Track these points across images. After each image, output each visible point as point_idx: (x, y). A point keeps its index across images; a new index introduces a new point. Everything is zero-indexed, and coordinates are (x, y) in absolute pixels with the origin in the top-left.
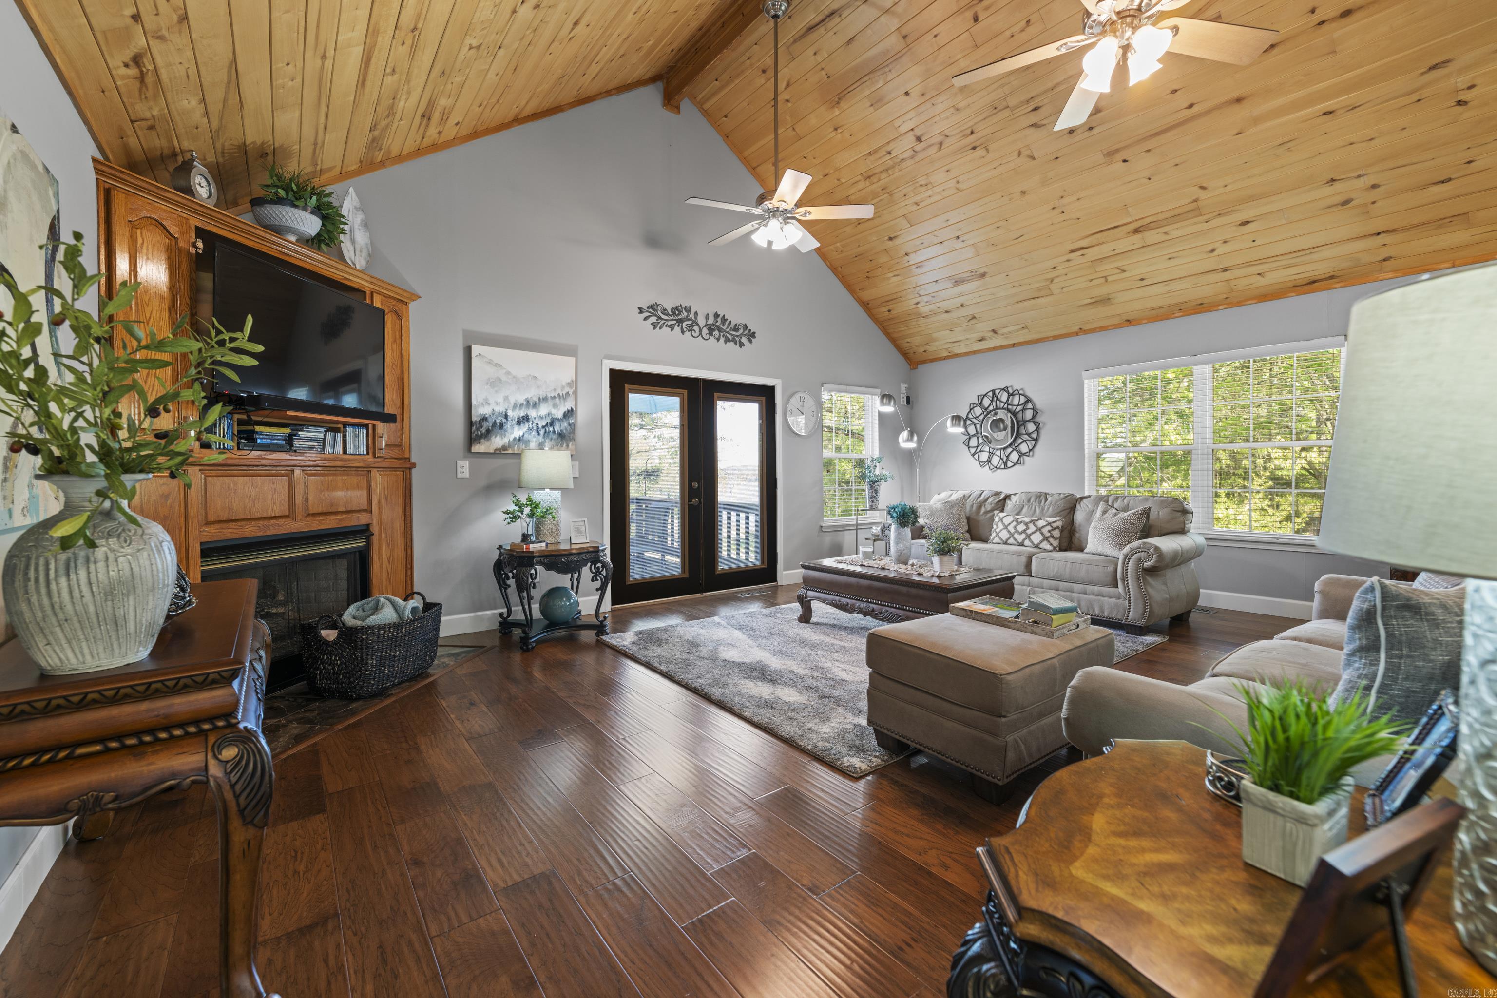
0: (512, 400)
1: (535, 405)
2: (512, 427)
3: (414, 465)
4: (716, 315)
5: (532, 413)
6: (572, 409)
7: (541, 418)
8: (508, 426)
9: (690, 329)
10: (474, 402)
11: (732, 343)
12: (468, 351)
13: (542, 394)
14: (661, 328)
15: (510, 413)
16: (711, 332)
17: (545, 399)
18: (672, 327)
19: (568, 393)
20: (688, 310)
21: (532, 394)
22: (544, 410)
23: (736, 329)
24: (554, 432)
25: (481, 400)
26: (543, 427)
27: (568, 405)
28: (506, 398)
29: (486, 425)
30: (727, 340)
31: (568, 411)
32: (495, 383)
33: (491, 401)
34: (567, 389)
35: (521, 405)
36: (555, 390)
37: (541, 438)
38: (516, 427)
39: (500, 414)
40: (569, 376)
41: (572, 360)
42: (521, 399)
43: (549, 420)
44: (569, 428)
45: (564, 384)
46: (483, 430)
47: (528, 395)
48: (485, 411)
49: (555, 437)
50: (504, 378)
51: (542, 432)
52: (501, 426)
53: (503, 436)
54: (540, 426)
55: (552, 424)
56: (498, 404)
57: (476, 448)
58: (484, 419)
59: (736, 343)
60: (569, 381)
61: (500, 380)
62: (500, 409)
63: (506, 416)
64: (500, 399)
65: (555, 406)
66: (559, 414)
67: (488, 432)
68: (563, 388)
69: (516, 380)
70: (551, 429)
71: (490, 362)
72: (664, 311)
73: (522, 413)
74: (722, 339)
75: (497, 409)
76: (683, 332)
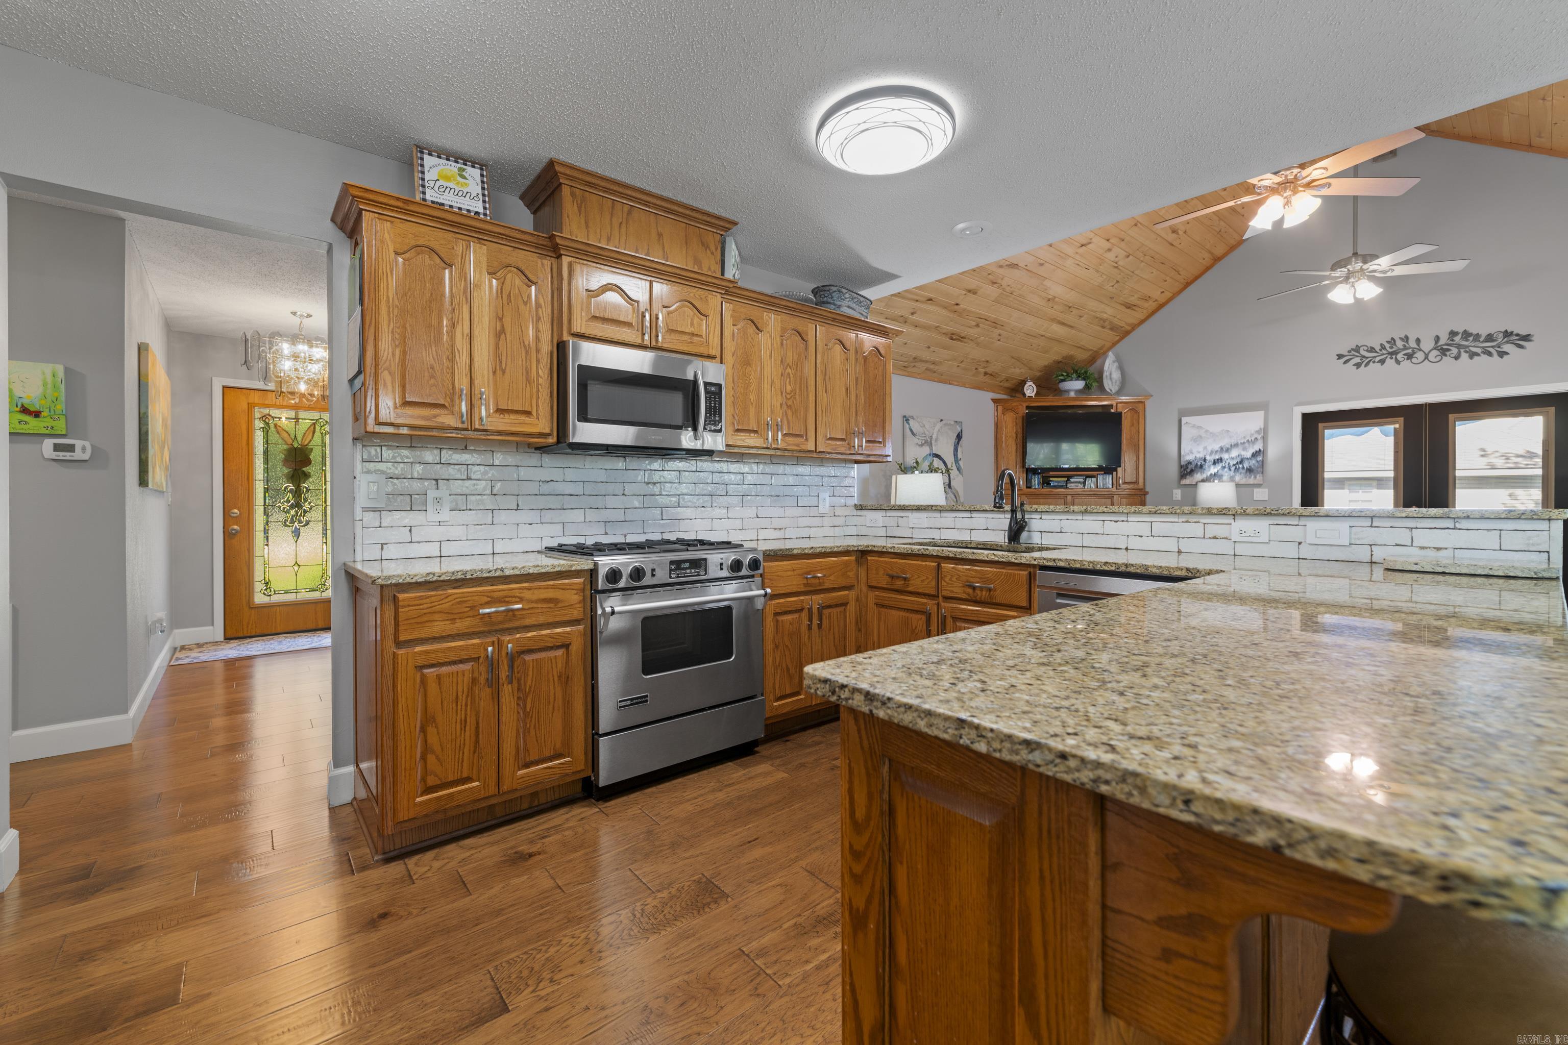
0: (1210, 449)
1: (1228, 450)
2: (1209, 467)
3: (1147, 493)
4: (1453, 334)
5: (1225, 456)
6: (1260, 450)
7: (1232, 458)
8: (1206, 466)
9: (1410, 357)
10: (1183, 453)
11: (1484, 357)
12: (1180, 421)
13: (1233, 441)
14: (1366, 366)
15: (1208, 458)
16: (1444, 352)
17: (1236, 445)
18: (1382, 362)
19: (1256, 439)
20: (1406, 339)
21: (1225, 443)
22: (1234, 453)
23: (1490, 338)
24: (1243, 468)
25: (1187, 451)
26: (1234, 465)
27: (1258, 446)
28: (1205, 448)
29: (1190, 467)
30: (1472, 355)
31: (1256, 452)
32: (1197, 440)
33: (1194, 451)
34: (1256, 436)
35: (1217, 451)
36: (1244, 437)
37: (1232, 473)
38: (1212, 467)
39: (1200, 459)
40: (1261, 424)
41: (1261, 414)
42: (1217, 447)
43: (1239, 460)
44: (1256, 464)
45: (1253, 432)
46: (1189, 470)
47: (1222, 444)
48: (1190, 458)
49: (1244, 471)
50: (1203, 435)
51: (1233, 469)
52: (1201, 466)
53: (1202, 473)
54: (1231, 464)
55: (1241, 462)
56: (1199, 452)
57: (1184, 482)
58: (1189, 463)
59: (1490, 354)
60: (1257, 429)
61: (1200, 437)
62: (1201, 455)
63: (1205, 460)
64: (1201, 449)
65: (1244, 449)
66: (1248, 454)
67: (1192, 471)
68: (1252, 435)
69: (1213, 435)
70: (1241, 466)
71: (1194, 426)
72: (1372, 350)
73: (1217, 457)
74: (1465, 356)
75: (1198, 456)
76: (1398, 362)
